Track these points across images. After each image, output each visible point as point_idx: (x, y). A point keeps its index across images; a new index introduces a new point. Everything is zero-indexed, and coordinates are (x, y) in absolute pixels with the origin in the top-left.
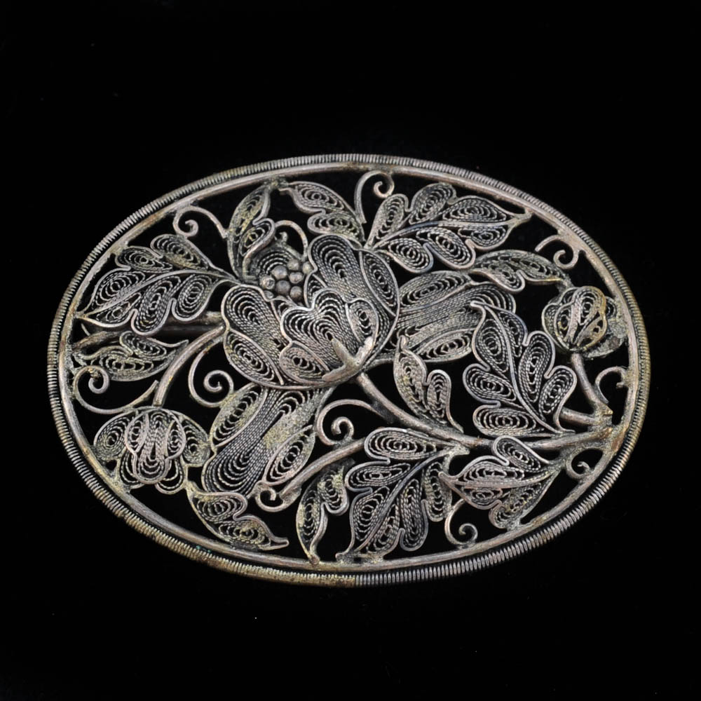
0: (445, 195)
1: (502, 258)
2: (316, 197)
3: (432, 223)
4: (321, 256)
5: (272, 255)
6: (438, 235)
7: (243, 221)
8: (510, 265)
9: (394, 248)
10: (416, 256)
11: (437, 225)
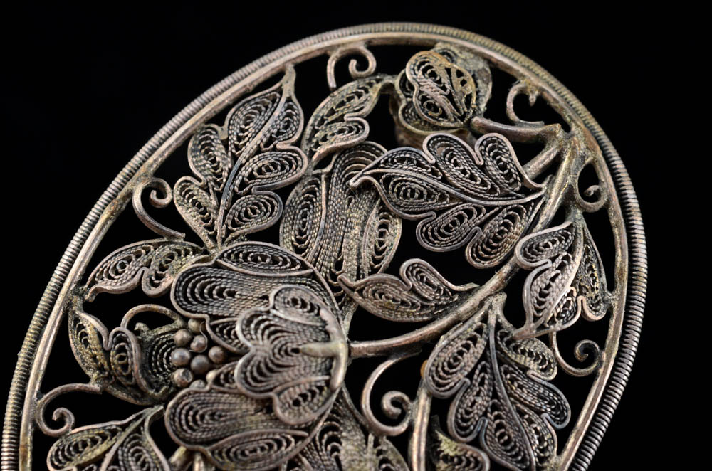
0: (212, 137)
1: (319, 125)
2: (123, 266)
3: (235, 169)
4: (195, 303)
5: (154, 353)
6: (253, 170)
7: (94, 357)
8: (332, 122)
9: (234, 224)
10: (260, 208)
11: (242, 165)
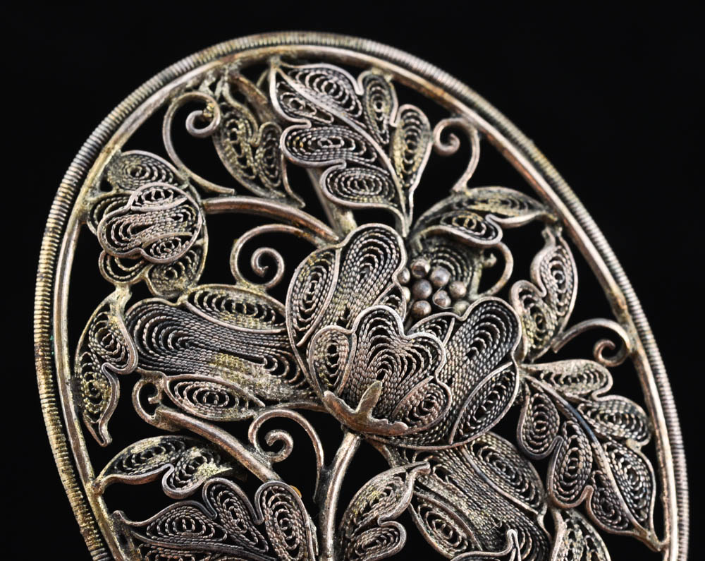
0: (636, 433)
1: (589, 540)
2: (558, 277)
3: (591, 433)
4: (483, 317)
5: (459, 257)
6: (580, 449)
7: (485, 202)
8: (585, 554)
9: (538, 401)
10: (541, 434)
11: (591, 441)
